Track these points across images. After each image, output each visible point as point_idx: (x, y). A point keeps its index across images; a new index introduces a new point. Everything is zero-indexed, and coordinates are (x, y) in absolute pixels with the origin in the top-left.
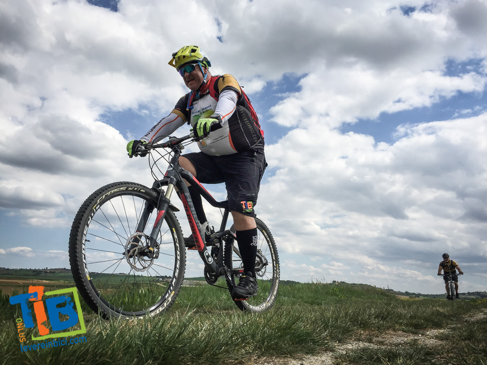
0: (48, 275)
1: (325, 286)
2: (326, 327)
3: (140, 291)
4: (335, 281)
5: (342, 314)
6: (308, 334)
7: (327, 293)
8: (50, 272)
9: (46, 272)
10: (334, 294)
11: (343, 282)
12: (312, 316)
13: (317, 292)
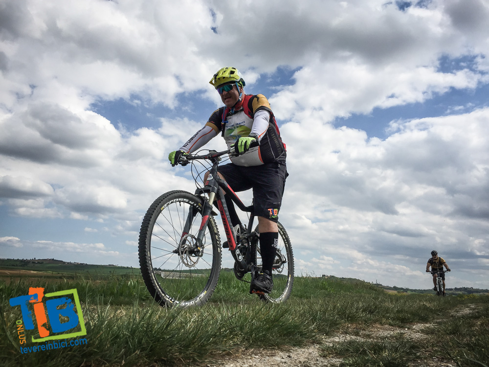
0: (36, 265)
1: (315, 280)
2: (314, 319)
3: (129, 283)
4: (325, 275)
5: (331, 307)
6: (296, 327)
7: (316, 287)
8: (38, 263)
9: (33, 263)
10: (323, 288)
11: (333, 276)
12: (300, 309)
13: (306, 286)
